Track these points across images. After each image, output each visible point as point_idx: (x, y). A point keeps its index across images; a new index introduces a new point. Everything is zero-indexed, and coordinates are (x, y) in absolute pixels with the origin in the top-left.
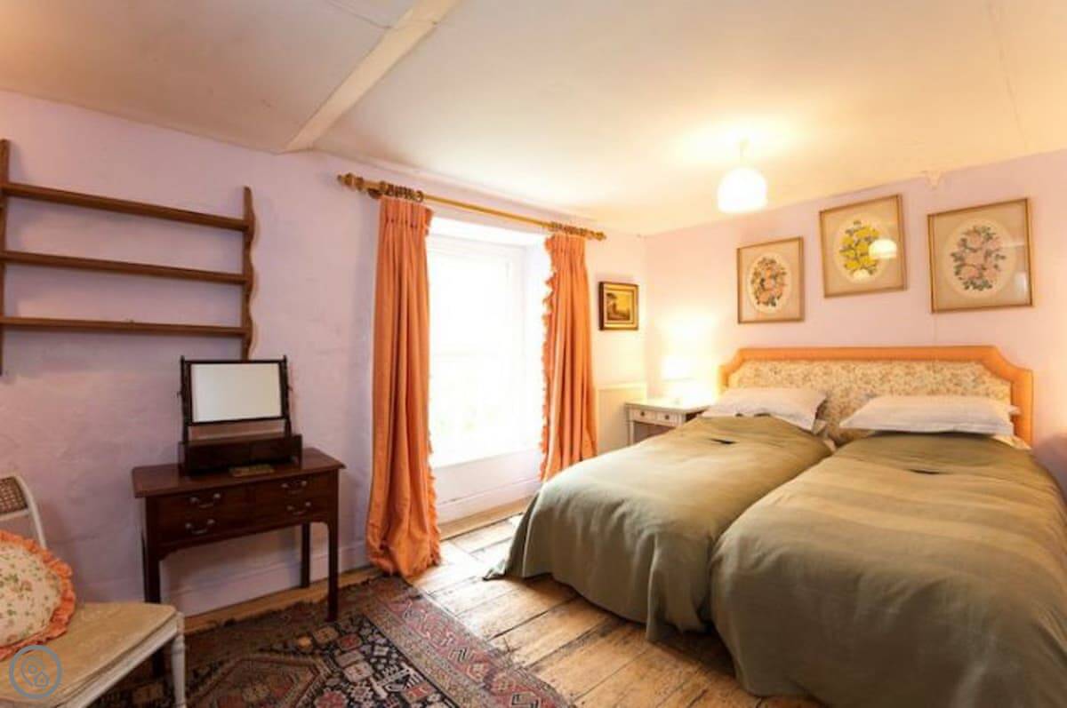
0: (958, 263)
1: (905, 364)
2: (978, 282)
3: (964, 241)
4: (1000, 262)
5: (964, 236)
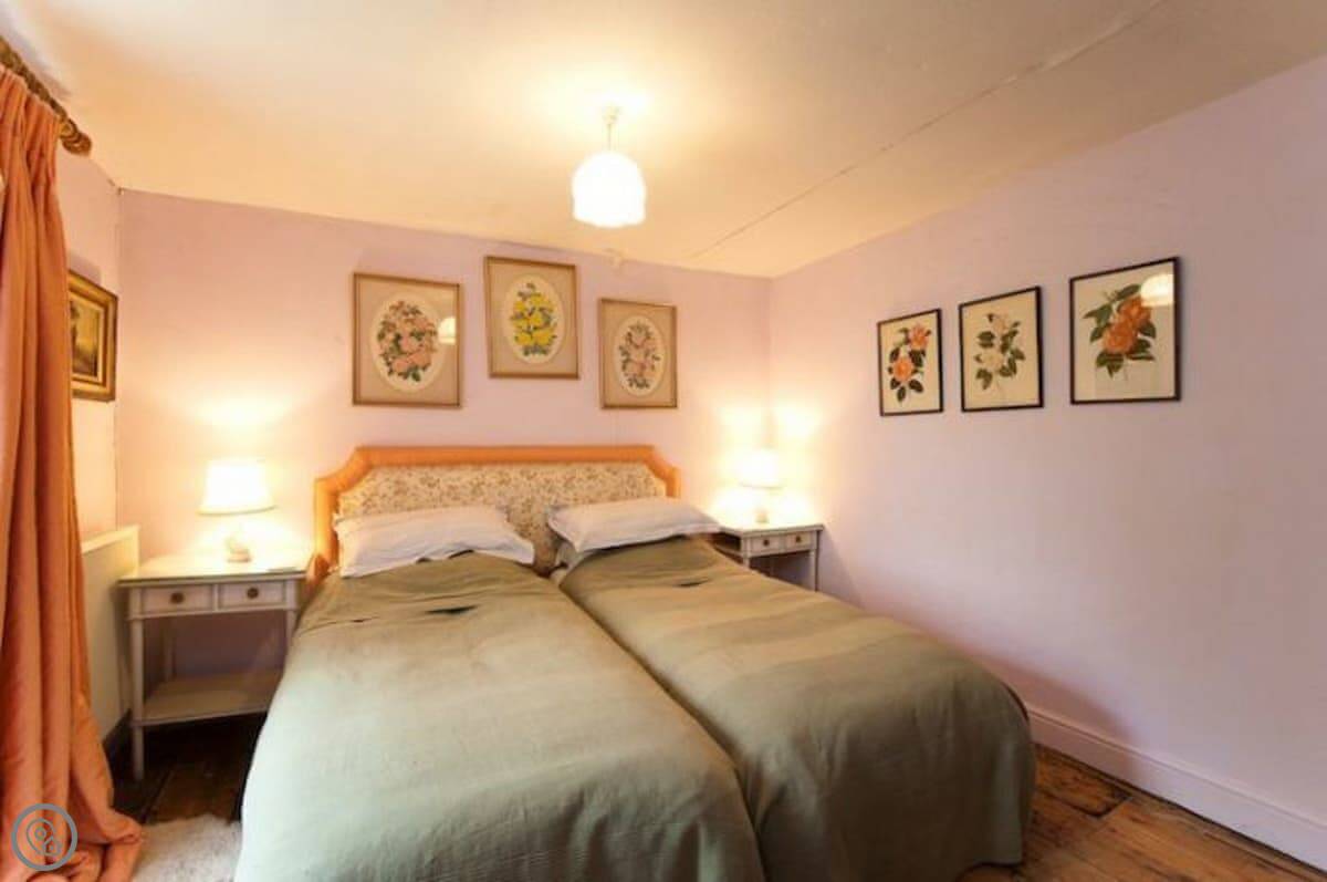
0: (624, 358)
1: (586, 465)
2: (640, 381)
3: (629, 334)
4: (656, 363)
5: (629, 330)
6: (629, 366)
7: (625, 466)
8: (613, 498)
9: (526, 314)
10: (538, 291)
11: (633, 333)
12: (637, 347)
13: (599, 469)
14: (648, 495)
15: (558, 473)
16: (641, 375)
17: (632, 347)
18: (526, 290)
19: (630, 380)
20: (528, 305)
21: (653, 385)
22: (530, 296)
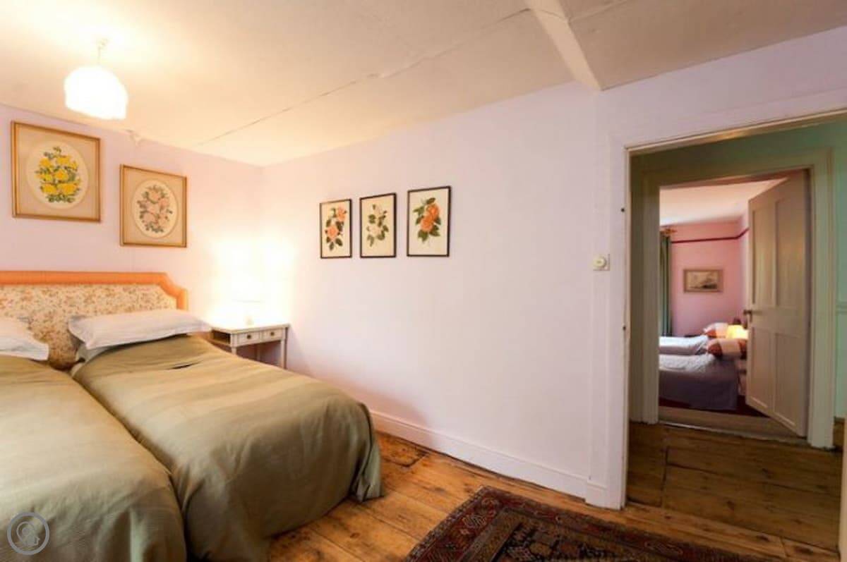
0: (142, 210)
1: (105, 286)
2: (155, 227)
3: (147, 193)
4: (169, 215)
5: (147, 190)
6: (146, 215)
7: (140, 287)
8: (130, 310)
9: (51, 170)
10: (62, 154)
11: (150, 193)
12: (154, 203)
13: (118, 289)
14: (160, 307)
15: (79, 292)
16: (157, 223)
17: (149, 202)
18: (52, 151)
19: (146, 225)
20: (54, 163)
21: (167, 231)
22: (55, 157)
